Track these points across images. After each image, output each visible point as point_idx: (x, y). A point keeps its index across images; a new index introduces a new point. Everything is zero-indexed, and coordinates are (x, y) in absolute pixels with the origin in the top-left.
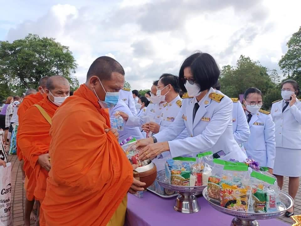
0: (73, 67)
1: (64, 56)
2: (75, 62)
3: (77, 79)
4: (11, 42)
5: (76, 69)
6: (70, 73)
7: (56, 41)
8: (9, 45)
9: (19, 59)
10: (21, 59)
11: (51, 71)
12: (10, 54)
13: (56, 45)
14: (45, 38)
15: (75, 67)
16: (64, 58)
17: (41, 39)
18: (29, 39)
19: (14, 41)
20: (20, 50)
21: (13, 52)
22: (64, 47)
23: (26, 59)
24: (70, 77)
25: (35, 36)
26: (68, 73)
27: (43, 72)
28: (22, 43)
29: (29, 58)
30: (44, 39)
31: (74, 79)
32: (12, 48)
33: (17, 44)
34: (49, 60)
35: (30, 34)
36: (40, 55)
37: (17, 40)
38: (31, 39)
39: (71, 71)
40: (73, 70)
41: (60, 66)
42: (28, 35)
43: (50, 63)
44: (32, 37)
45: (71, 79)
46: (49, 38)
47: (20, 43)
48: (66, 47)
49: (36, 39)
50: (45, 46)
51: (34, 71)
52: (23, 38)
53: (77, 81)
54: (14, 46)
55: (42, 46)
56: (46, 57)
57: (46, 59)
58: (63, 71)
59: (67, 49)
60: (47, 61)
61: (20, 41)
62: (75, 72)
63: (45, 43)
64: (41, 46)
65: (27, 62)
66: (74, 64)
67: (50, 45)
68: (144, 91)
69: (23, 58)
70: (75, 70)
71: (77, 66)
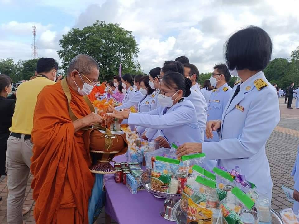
0: (135, 52)
1: (127, 41)
2: (137, 46)
3: (139, 63)
4: (81, 29)
5: (138, 53)
6: (133, 57)
7: (120, 26)
8: (80, 31)
9: (88, 45)
10: (89, 45)
11: (115, 55)
12: (81, 40)
13: (120, 30)
14: (111, 23)
15: (136, 51)
16: (126, 43)
17: (107, 25)
18: (96, 26)
19: (84, 28)
20: (89, 36)
21: (83, 39)
22: (127, 32)
23: (94, 45)
24: (133, 61)
25: (102, 22)
26: (131, 57)
27: (109, 57)
28: (90, 30)
29: (96, 44)
30: (109, 24)
31: (136, 63)
32: (82, 34)
33: (87, 31)
34: (114, 45)
35: (98, 21)
36: (106, 41)
37: (86, 27)
38: (99, 25)
39: (133, 55)
40: (135, 54)
41: (123, 51)
42: (96, 21)
43: (115, 48)
44: (99, 23)
45: (134, 63)
46: (114, 24)
47: (88, 29)
48: (129, 31)
49: (102, 25)
50: (110, 32)
51: (101, 56)
52: (91, 25)
53: (139, 65)
54: (83, 32)
55: (108, 32)
56: (111, 43)
57: (112, 45)
58: (126, 55)
59: (130, 33)
60: (113, 46)
61: (89, 28)
62: (137, 56)
63: (110, 29)
64: (106, 32)
65: (94, 47)
66: (137, 49)
67: (115, 30)
68: (205, 74)
69: (90, 44)
70: (137, 55)
71: (139, 50)
